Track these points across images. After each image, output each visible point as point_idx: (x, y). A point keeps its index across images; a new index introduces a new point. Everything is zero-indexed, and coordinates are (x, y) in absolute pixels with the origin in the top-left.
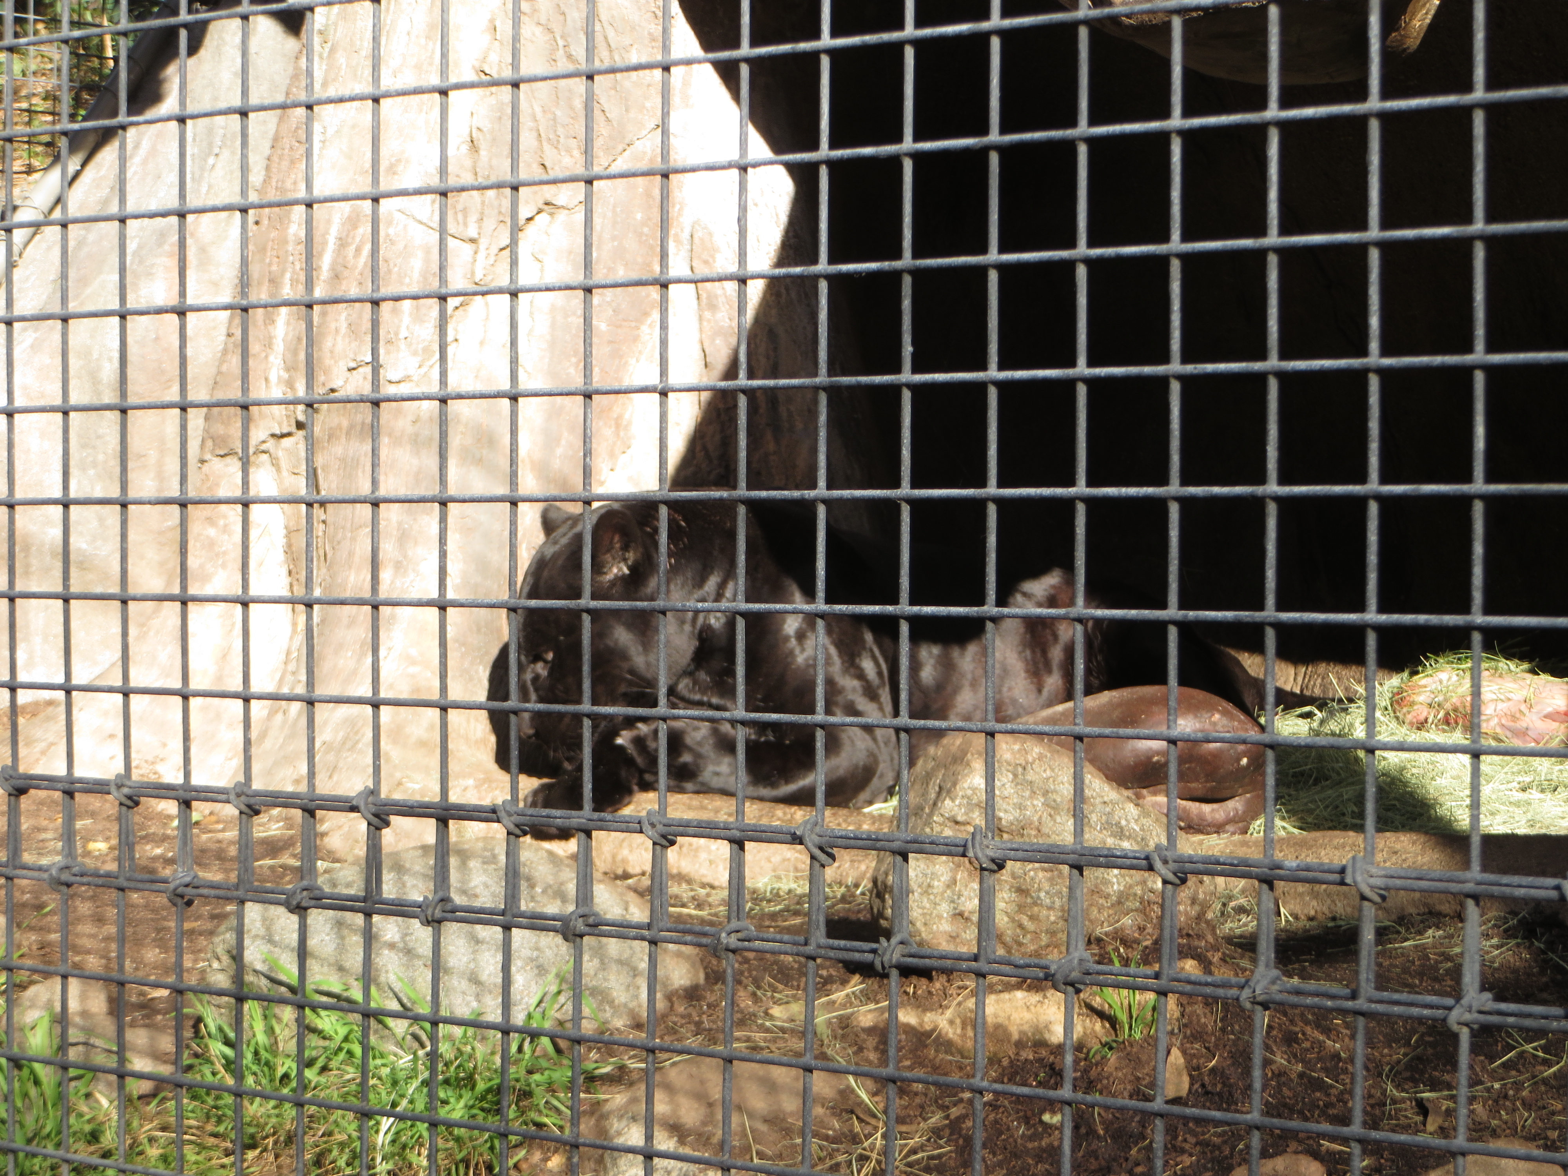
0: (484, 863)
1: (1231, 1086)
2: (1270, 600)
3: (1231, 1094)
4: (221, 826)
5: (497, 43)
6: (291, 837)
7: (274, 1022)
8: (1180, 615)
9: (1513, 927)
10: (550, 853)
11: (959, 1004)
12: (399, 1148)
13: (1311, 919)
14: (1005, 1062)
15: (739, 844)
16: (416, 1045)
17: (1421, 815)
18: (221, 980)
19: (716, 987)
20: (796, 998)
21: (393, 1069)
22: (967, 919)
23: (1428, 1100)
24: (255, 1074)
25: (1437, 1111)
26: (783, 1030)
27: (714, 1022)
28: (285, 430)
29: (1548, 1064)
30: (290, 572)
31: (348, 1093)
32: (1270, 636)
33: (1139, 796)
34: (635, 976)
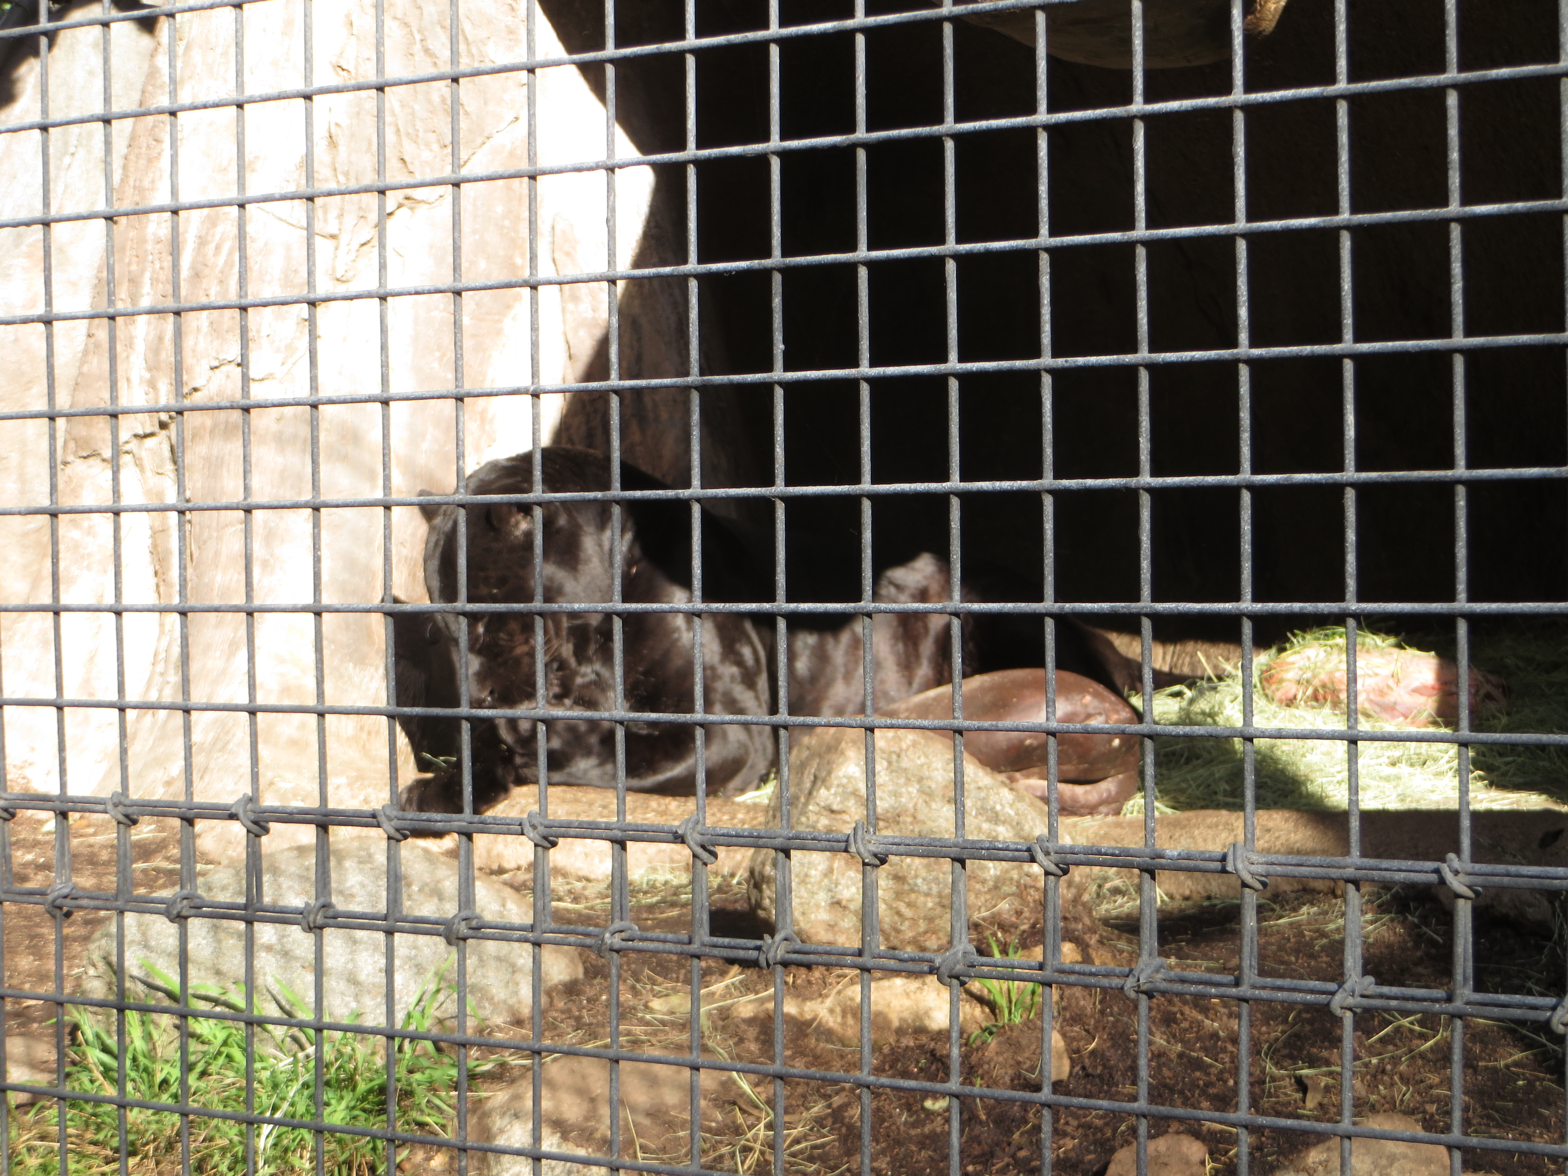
0: (360, 862)
1: (1111, 1068)
2: (1146, 591)
3: (1111, 1076)
4: (91, 830)
5: (353, 38)
6: (164, 840)
7: (152, 1028)
8: (1056, 607)
9: (1388, 903)
10: (426, 851)
11: (839, 992)
12: (281, 1153)
13: (1186, 899)
14: (886, 1050)
15: (620, 844)
16: (295, 1047)
17: (1292, 792)
18: (97, 988)
19: (596, 982)
20: (675, 991)
21: (273, 1072)
22: (845, 908)
23: (1307, 1076)
24: (133, 1080)
25: (1316, 1088)
26: (663, 1023)
27: (594, 1016)
28: (148, 431)
29: (1424, 1037)
30: (156, 573)
31: (228, 1098)
32: (1146, 624)
33: (1012, 780)
34: (514, 972)
